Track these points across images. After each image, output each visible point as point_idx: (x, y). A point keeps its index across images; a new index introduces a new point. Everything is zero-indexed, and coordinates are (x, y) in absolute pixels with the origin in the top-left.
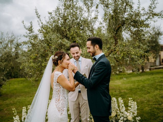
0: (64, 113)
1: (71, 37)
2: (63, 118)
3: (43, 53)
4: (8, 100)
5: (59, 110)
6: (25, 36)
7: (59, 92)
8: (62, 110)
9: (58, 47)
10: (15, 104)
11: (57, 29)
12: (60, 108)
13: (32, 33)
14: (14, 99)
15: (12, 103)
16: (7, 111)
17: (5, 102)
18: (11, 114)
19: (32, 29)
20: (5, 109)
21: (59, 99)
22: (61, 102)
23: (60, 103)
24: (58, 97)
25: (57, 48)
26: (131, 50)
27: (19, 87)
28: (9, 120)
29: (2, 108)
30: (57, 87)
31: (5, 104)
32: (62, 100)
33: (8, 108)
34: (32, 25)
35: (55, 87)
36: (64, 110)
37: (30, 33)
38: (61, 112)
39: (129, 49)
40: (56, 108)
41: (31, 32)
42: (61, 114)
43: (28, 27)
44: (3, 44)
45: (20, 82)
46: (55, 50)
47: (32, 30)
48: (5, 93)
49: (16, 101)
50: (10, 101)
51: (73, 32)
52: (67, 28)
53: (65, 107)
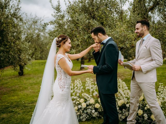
0: (64, 90)
1: (99, 18)
2: (64, 94)
3: (71, 34)
4: (31, 79)
5: (60, 87)
6: (53, 16)
7: (61, 72)
8: (63, 88)
9: (86, 28)
10: (38, 83)
11: (85, 9)
12: (61, 85)
13: (59, 13)
14: (37, 79)
15: (35, 82)
16: (31, 89)
17: (28, 81)
18: (36, 93)
19: (60, 8)
20: (29, 88)
21: (61, 78)
22: (63, 80)
23: (62, 82)
24: (60, 76)
25: (84, 29)
26: (164, 33)
27: (40, 68)
28: (34, 97)
29: (26, 87)
30: (59, 68)
31: (29, 83)
32: (63, 79)
33: (32, 87)
34: (60, 4)
35: (57, 68)
36: (65, 88)
37: (57, 13)
38: (62, 88)
39: (161, 32)
40: (58, 85)
41: (58, 11)
42: (62, 91)
43: (55, 7)
44: (27, 25)
45: (41, 64)
46: (82, 30)
47: (60, 10)
48: (28, 73)
49: (39, 81)
50: (33, 80)
51: (101, 12)
52: (95, 8)
53: (66, 85)
